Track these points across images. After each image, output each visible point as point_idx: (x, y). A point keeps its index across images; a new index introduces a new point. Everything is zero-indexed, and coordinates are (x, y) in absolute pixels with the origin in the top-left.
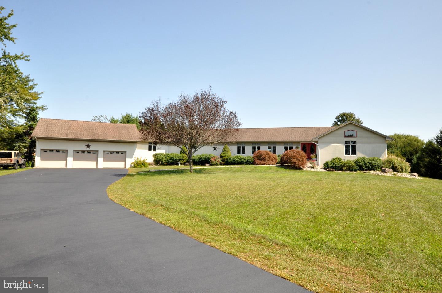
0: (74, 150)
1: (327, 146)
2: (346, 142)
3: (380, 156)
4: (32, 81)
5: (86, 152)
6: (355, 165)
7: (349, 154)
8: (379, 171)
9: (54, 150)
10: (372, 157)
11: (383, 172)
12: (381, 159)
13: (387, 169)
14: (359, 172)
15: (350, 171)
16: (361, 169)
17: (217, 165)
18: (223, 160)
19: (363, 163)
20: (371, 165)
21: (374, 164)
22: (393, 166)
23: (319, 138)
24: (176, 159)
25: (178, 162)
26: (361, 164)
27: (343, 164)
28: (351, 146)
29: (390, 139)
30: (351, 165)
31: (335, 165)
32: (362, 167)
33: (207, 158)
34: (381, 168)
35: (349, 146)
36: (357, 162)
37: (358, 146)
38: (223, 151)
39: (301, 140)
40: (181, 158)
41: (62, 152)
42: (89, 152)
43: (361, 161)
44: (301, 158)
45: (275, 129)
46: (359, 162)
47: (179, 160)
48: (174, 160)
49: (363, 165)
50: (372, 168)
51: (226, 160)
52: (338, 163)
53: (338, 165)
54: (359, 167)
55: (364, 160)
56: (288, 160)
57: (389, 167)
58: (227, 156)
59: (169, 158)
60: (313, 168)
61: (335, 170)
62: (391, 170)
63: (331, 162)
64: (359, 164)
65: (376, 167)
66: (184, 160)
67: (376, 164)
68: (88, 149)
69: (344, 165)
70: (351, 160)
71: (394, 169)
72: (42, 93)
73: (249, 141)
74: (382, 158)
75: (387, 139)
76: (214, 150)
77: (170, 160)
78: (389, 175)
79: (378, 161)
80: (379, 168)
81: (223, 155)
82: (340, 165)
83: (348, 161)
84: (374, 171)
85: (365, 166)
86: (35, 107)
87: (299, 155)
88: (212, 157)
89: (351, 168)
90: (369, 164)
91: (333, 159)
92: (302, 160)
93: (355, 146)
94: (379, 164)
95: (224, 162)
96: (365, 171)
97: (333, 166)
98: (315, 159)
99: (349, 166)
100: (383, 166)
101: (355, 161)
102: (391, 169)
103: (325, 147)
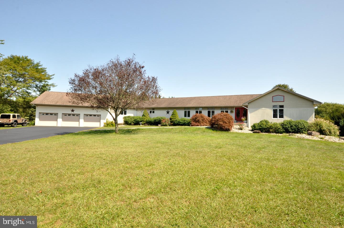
0: (63, 114)
1: (256, 110)
2: (274, 106)
3: (308, 119)
4: (41, 66)
5: (72, 115)
6: (281, 127)
7: (277, 118)
8: (305, 133)
9: (49, 113)
10: (299, 120)
11: (309, 135)
12: (308, 123)
13: (313, 132)
14: (284, 134)
15: (276, 133)
16: (287, 131)
17: (166, 125)
18: (171, 122)
19: (289, 125)
20: (297, 128)
21: (300, 127)
22: (320, 129)
23: (248, 103)
24: (138, 121)
25: (140, 123)
26: (287, 127)
27: (269, 126)
28: (279, 109)
29: (318, 103)
30: (277, 127)
31: (262, 127)
32: (288, 130)
33: (160, 120)
34: (308, 131)
35: (277, 109)
36: (283, 125)
37: (285, 109)
38: (172, 115)
39: (234, 106)
40: (143, 120)
41: (55, 115)
42: (74, 115)
43: (287, 124)
44: (228, 120)
45: (216, 97)
46: (285, 125)
47: (141, 121)
48: (137, 121)
49: (289, 128)
50: (298, 130)
51: (173, 122)
52: (265, 125)
53: (265, 127)
54: (285, 129)
55: (290, 122)
56: (215, 123)
57: (316, 130)
58: (175, 119)
59: (133, 120)
60: (241, 129)
61: (262, 132)
62: (318, 134)
63: (258, 124)
64: (285, 126)
65: (302, 130)
66: (144, 121)
67: (302, 127)
68: (73, 113)
69: (271, 127)
70: (277, 123)
71: (322, 132)
72: (54, 75)
73: (193, 106)
74: (310, 121)
75: (314, 103)
76: (167, 114)
77: (134, 122)
78: (315, 138)
79: (304, 124)
80: (305, 131)
81: (172, 118)
82: (266, 127)
83: (274, 124)
84: (300, 134)
85: (291, 129)
86: (46, 84)
87: (226, 118)
88: (163, 119)
89: (278, 130)
90: (295, 127)
91: (261, 122)
92: (229, 122)
93: (283, 109)
94: (305, 127)
95: (173, 123)
96: (290, 134)
97: (260, 128)
98: (245, 121)
99: (276, 128)
100: (309, 129)
101: (282, 124)
102: (319, 132)
103: (254, 111)
